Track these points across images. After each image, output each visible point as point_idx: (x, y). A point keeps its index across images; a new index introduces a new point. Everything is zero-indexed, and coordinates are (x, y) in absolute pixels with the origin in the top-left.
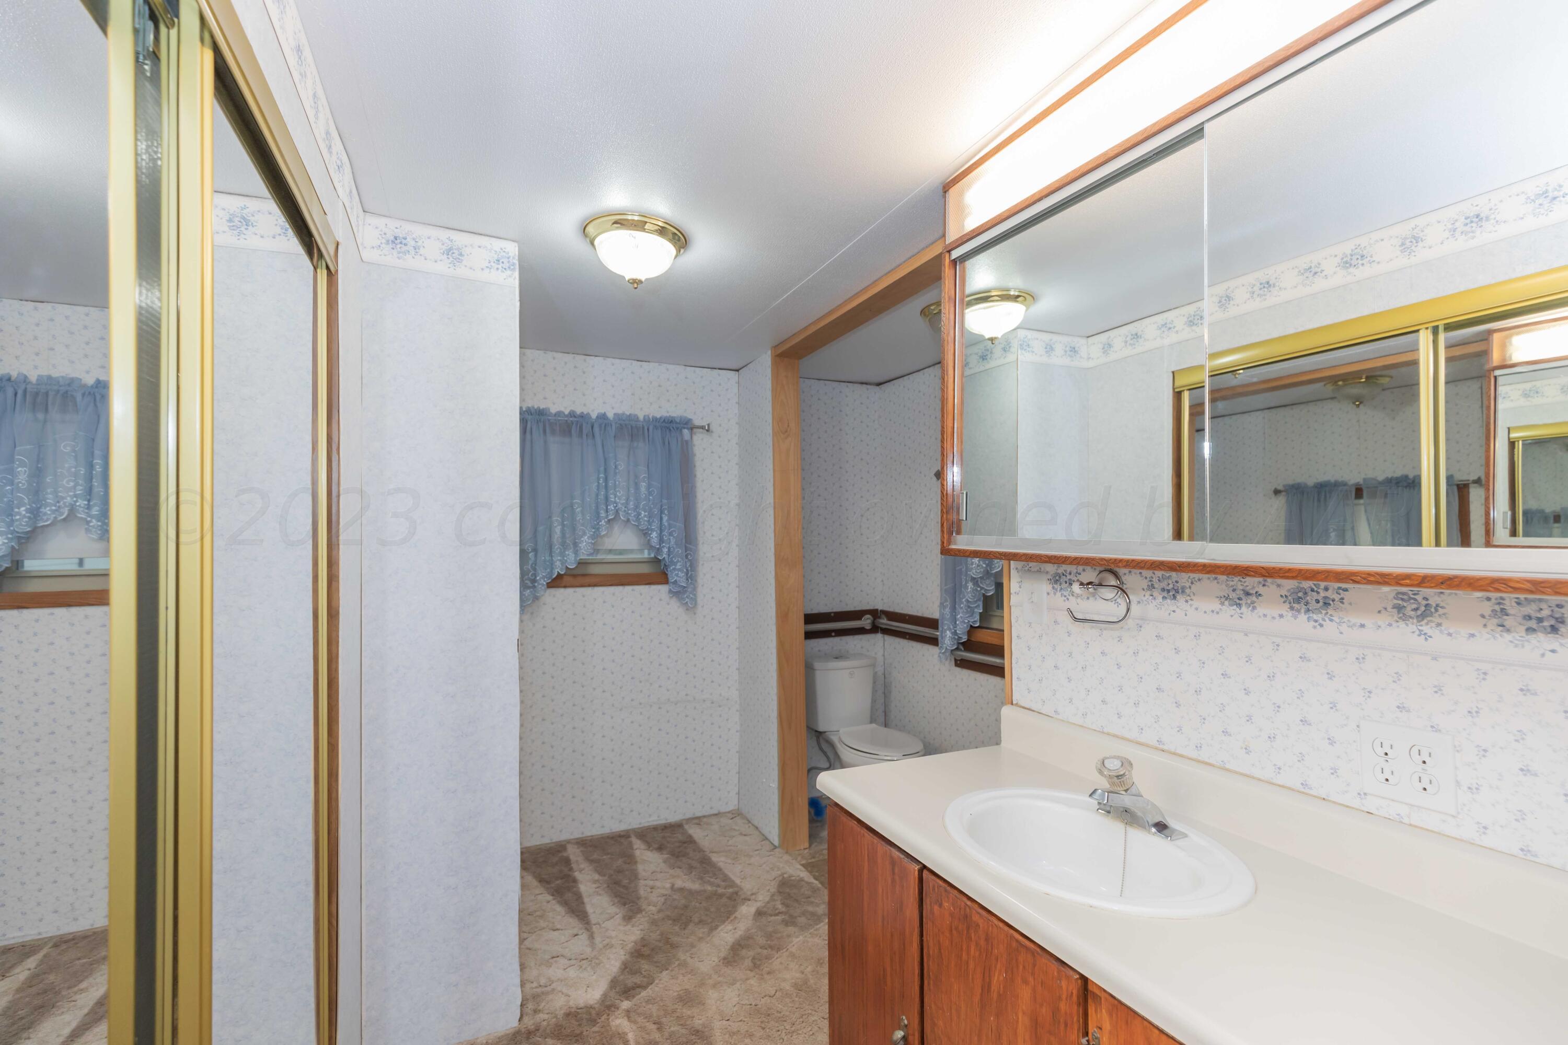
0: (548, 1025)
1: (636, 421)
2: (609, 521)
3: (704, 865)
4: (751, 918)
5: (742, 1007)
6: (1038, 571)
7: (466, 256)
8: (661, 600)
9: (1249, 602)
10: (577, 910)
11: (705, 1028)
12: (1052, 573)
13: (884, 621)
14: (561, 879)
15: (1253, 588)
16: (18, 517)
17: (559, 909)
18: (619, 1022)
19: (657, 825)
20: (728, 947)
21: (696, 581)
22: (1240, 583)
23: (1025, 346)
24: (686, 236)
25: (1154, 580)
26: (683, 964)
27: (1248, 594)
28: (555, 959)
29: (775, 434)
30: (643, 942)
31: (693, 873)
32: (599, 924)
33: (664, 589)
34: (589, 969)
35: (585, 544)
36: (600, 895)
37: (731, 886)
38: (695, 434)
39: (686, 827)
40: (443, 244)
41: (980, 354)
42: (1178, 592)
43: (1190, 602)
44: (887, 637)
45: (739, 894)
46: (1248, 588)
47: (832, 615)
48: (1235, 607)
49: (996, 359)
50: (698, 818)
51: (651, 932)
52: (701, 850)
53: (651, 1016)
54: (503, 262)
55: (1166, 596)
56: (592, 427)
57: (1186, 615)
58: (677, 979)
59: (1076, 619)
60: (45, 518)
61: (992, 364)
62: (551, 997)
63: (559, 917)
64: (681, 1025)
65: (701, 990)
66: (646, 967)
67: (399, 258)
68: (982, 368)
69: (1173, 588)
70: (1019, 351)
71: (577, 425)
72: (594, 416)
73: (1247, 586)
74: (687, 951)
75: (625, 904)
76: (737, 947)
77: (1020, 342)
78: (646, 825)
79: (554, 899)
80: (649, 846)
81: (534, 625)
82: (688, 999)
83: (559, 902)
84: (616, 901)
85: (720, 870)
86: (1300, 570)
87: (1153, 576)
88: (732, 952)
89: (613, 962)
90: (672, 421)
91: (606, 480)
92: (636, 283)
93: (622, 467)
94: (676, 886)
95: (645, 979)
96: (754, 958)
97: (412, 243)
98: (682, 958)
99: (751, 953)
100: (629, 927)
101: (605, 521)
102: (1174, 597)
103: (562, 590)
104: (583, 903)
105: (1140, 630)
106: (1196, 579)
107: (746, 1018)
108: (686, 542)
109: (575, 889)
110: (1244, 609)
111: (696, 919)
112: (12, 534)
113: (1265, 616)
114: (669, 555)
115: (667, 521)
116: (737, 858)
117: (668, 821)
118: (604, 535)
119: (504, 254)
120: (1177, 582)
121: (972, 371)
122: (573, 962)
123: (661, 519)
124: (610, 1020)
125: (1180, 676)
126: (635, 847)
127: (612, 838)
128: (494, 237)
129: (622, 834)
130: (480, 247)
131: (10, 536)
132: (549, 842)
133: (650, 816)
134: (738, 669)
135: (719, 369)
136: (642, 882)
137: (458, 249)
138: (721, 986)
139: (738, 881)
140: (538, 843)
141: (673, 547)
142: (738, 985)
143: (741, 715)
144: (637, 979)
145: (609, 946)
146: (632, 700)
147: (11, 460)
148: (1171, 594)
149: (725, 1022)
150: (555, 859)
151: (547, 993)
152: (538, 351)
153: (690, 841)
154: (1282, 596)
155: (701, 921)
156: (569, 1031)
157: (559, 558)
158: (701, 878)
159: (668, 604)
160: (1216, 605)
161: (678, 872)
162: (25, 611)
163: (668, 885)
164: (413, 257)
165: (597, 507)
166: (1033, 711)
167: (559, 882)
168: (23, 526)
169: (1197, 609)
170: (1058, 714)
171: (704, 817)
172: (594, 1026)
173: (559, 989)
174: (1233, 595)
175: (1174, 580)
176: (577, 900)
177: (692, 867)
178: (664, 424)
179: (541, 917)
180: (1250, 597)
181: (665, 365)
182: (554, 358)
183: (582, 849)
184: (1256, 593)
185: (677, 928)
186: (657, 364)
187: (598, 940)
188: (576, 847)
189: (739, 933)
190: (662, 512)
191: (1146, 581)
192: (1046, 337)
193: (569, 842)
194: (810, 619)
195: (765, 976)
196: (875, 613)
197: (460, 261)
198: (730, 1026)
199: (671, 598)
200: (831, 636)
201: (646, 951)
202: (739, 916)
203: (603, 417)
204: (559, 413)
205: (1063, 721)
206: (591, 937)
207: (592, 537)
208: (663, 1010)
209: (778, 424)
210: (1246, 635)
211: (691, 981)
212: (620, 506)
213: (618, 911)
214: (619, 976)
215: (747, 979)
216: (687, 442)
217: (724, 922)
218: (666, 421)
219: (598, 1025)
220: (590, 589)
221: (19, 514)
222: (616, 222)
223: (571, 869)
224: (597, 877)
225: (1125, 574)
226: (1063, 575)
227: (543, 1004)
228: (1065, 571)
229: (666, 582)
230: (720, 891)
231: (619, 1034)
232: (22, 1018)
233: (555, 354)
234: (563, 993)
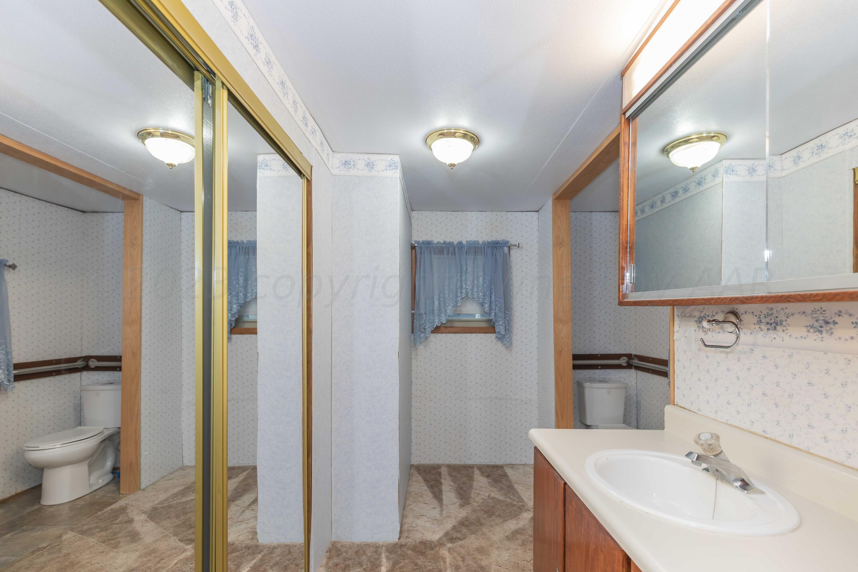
0: (411, 544)
1: (478, 244)
2: (463, 298)
3: (509, 489)
4: (528, 520)
5: (510, 562)
6: (689, 316)
7: (375, 166)
8: (492, 342)
9: (828, 328)
10: (438, 496)
11: (486, 567)
12: (697, 317)
13: (636, 362)
14: (435, 481)
15: (831, 318)
16: (240, 297)
17: (430, 494)
18: (444, 552)
19: (489, 465)
20: (511, 531)
21: (512, 332)
22: (821, 315)
23: (730, 170)
24: (479, 137)
25: (761, 317)
26: (484, 534)
27: (827, 323)
28: (422, 516)
29: (554, 245)
30: (466, 518)
31: (502, 491)
32: (447, 505)
33: (493, 336)
34: (436, 524)
35: (450, 310)
36: (451, 492)
37: (521, 502)
38: (512, 249)
39: (505, 468)
40: (366, 162)
41: (697, 181)
42: (777, 325)
43: (786, 331)
44: (639, 372)
45: (525, 506)
46: (827, 318)
47: (599, 356)
48: (818, 333)
49: (708, 183)
50: (513, 465)
51: (472, 515)
52: (510, 481)
53: (461, 553)
54: (392, 166)
55: (769, 327)
56: (454, 249)
57: (783, 341)
58: (479, 540)
59: (706, 346)
60: (248, 298)
61: (705, 186)
62: (415, 532)
63: (429, 498)
64: (475, 562)
65: (490, 548)
66: (465, 530)
67: (347, 171)
68: (698, 191)
69: (774, 322)
70: (724, 176)
71: (446, 248)
72: (455, 243)
73: (827, 317)
74: (488, 528)
75: (462, 499)
76: (515, 533)
77: (725, 169)
78: (484, 463)
79: (429, 490)
80: (482, 473)
81: (426, 352)
82: (481, 550)
83: (430, 492)
84: (458, 497)
85: (518, 493)
86: (824, 294)
87: (761, 314)
88: (512, 535)
89: (448, 524)
90: (497, 243)
91: (461, 277)
92: (452, 166)
93: (470, 269)
94: (491, 496)
95: (462, 536)
96: (523, 540)
97: (353, 163)
98: (484, 531)
99: (523, 537)
100: (461, 510)
101: (460, 299)
102: (775, 328)
103: (440, 335)
104: (442, 494)
105: (752, 353)
106: (790, 314)
107: (510, 568)
108: (505, 310)
109: (440, 487)
110: (824, 334)
111: (497, 514)
112: (238, 304)
113: (840, 338)
114: (495, 317)
115: (494, 298)
116: (529, 488)
117: (496, 464)
118: (460, 306)
119: (393, 162)
120: (777, 317)
121: (692, 194)
122: (429, 520)
123: (491, 297)
124: (440, 550)
125: (779, 384)
126: (475, 473)
127: (465, 467)
128: (388, 154)
129: (470, 466)
130: (382, 160)
131: (238, 305)
132: (434, 463)
133: (486, 459)
134: (537, 384)
135: (526, 211)
136: (474, 490)
137: (372, 163)
138: (501, 549)
139: (526, 500)
140: (428, 463)
141: (497, 313)
142: (510, 551)
143: (539, 410)
144: (459, 535)
145: (449, 517)
146: (476, 395)
147: (238, 275)
148: (773, 326)
149: (498, 567)
150: (434, 472)
151: (414, 530)
152: (428, 212)
153: (506, 475)
154: (853, 323)
155: (499, 516)
156: (420, 550)
157: (437, 318)
158: (506, 495)
159: (496, 344)
160: (803, 332)
161: (494, 489)
162: (244, 335)
163: (487, 495)
164: (353, 170)
165: (457, 291)
166: (686, 409)
167: (433, 482)
168: (241, 301)
169: (790, 336)
170: (700, 411)
171: (516, 465)
172: (432, 551)
173: (420, 530)
174: (816, 324)
175: (775, 316)
176: (439, 492)
177: (502, 488)
178: (493, 245)
179: (421, 496)
180: (829, 325)
181: (495, 212)
182: (436, 215)
183: (448, 469)
184: (834, 321)
185: (485, 516)
186: (491, 212)
187: (444, 512)
188: (446, 468)
189: (519, 526)
190: (491, 293)
191: (756, 318)
192: (749, 163)
193: (443, 465)
194: (576, 357)
195: (527, 550)
196: (629, 356)
197: (373, 168)
198: (500, 569)
199: (497, 341)
200: (598, 369)
201: (467, 523)
202: (521, 518)
203: (460, 243)
204: (438, 243)
205: (703, 415)
206: (442, 510)
207: (453, 307)
208: (467, 552)
209: (556, 239)
210: (826, 353)
211: (486, 543)
212: (469, 290)
213: (458, 501)
214: (450, 531)
215: (516, 550)
216: (506, 254)
217: (512, 519)
218: (494, 243)
219: (434, 551)
220: (454, 335)
221: (240, 296)
222: (441, 134)
223: (441, 478)
224: (452, 483)
225: (742, 314)
226: (704, 317)
227: (412, 535)
228: (705, 314)
229: (495, 332)
230: (514, 503)
231: (442, 557)
232: (239, 492)
233: (437, 213)
234: (421, 533)
